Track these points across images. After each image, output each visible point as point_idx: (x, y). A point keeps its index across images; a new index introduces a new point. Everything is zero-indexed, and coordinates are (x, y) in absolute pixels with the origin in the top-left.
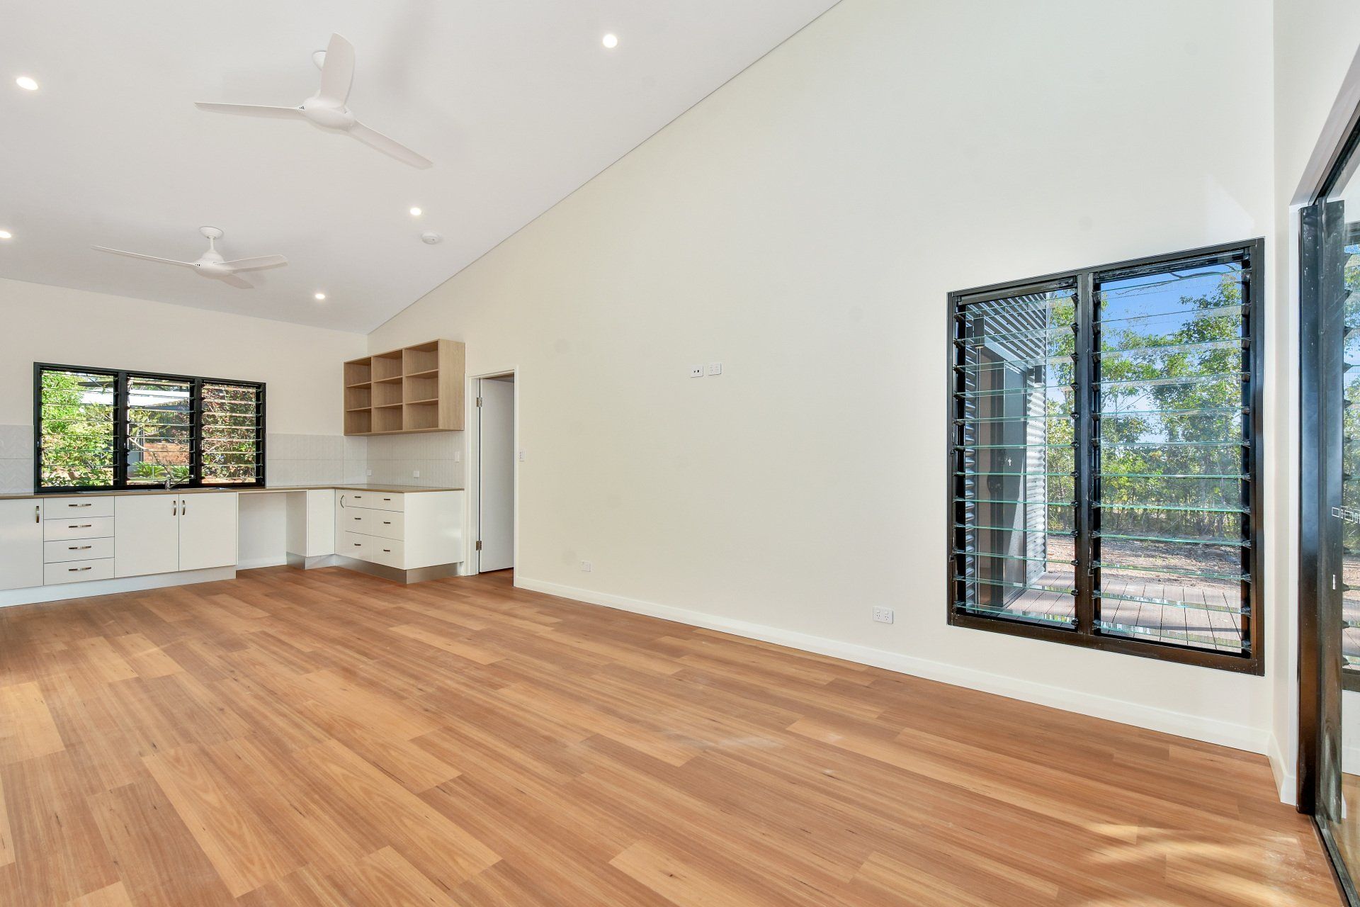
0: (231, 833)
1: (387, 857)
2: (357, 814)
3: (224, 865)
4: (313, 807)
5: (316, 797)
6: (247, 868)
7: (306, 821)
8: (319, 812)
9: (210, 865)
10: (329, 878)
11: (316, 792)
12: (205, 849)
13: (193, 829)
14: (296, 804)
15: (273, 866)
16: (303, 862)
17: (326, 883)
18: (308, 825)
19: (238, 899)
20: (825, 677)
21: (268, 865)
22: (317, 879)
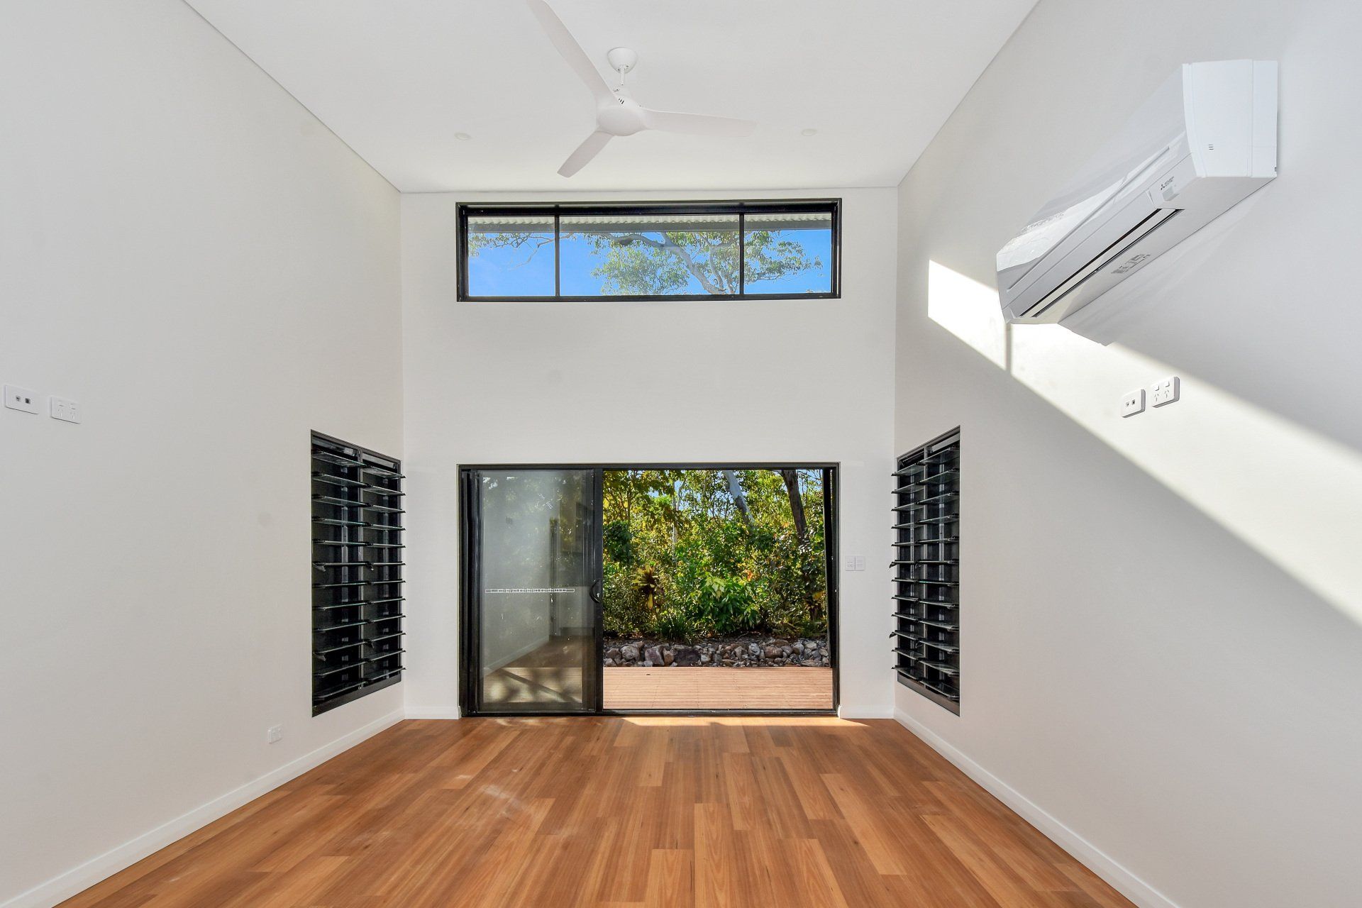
0: (815, 878)
1: (739, 825)
2: (736, 854)
3: (820, 857)
4: (757, 872)
5: (751, 879)
6: (809, 851)
7: (767, 863)
8: (756, 866)
9: (829, 861)
10: (771, 828)
11: (749, 882)
12: (831, 872)
13: (839, 892)
14: (767, 879)
15: (796, 846)
16: (780, 841)
17: (774, 827)
18: (767, 861)
19: (816, 838)
20: (318, 801)
21: (798, 847)
22: (777, 831)
